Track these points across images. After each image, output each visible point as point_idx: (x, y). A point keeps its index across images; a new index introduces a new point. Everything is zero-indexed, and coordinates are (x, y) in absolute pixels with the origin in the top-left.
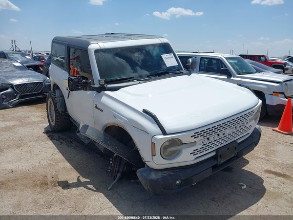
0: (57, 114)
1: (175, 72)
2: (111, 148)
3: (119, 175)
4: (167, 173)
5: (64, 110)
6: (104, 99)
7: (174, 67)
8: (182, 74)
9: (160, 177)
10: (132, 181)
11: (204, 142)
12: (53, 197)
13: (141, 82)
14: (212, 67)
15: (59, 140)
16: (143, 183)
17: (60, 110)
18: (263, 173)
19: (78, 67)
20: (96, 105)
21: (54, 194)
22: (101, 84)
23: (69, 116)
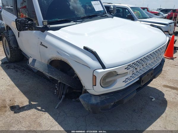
0: (11, 50)
1: (102, 15)
2: (56, 78)
3: (63, 96)
4: (104, 97)
5: (16, 46)
6: (48, 38)
7: (101, 11)
8: (107, 17)
9: (99, 101)
10: (73, 100)
11: (133, 72)
12: (11, 118)
13: (77, 23)
14: (119, 14)
15: (14, 69)
16: (85, 106)
17: (13, 46)
18: (163, 87)
19: (26, 14)
20: (41, 43)
21: (12, 115)
22: (45, 24)
23: (20, 51)
